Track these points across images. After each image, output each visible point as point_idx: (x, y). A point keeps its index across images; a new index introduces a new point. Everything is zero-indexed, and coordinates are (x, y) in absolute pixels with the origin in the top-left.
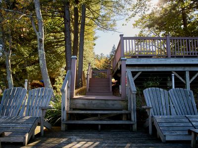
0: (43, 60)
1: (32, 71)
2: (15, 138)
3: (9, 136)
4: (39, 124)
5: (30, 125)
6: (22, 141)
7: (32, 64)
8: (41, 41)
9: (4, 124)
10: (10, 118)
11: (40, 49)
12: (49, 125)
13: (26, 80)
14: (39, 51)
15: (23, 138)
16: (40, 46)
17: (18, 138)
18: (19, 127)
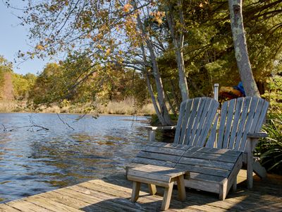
0: (242, 46)
1: (216, 70)
2: (205, 184)
3: (196, 179)
4: (244, 167)
5: (229, 164)
6: (217, 192)
7: (217, 58)
8: (236, 9)
9: (185, 159)
10: (194, 150)
11: (236, 25)
12: (262, 170)
13: (215, 85)
14: (234, 29)
15: (218, 186)
16: (236, 20)
17: (210, 184)
18: (210, 166)
